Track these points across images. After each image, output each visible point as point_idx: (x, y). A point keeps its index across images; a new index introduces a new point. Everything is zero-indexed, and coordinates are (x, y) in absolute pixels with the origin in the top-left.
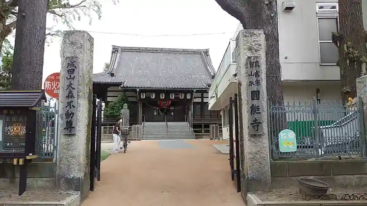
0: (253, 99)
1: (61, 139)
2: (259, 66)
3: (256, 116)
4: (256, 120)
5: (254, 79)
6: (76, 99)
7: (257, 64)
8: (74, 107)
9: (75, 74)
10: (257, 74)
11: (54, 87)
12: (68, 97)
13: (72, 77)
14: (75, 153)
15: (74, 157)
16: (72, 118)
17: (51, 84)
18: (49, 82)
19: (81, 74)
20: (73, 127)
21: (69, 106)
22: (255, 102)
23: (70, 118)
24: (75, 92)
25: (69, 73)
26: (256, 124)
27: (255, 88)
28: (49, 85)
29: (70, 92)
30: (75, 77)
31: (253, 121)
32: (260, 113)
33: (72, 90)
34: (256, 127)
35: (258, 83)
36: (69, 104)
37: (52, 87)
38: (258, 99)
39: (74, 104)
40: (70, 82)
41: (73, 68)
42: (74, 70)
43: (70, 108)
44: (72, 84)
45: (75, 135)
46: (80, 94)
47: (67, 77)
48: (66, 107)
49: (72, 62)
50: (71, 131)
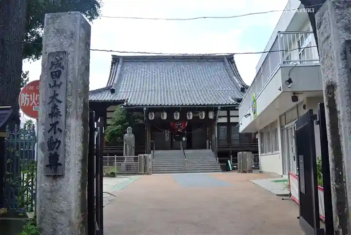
1: (42, 183)
6: (63, 118)
8: (61, 131)
9: (62, 79)
11: (34, 101)
12: (51, 115)
13: (58, 83)
14: (63, 206)
15: (62, 212)
16: (57, 148)
17: (29, 97)
18: (27, 95)
19: (70, 78)
20: (60, 164)
21: (53, 131)
23: (55, 150)
24: (61, 108)
25: (53, 78)
28: (26, 99)
29: (55, 107)
30: (61, 83)
33: (57, 104)
36: (53, 125)
37: (31, 102)
39: (61, 126)
40: (55, 91)
41: (60, 69)
42: (60, 72)
43: (55, 133)
44: (57, 95)
45: (62, 176)
46: (70, 110)
47: (50, 85)
48: (49, 132)
49: (58, 61)
50: (56, 170)
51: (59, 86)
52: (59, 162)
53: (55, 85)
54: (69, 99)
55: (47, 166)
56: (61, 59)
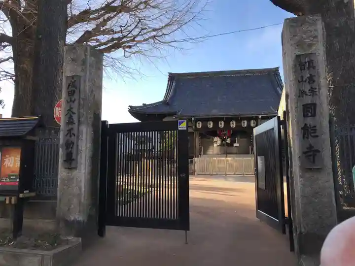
0: (305, 116)
1: (61, 174)
2: (314, 68)
3: (311, 140)
4: (311, 147)
5: (307, 87)
6: (76, 125)
7: (311, 65)
8: (74, 135)
9: (76, 96)
10: (311, 80)
12: (68, 123)
13: (73, 99)
14: (75, 191)
16: (72, 148)
19: (82, 95)
20: (73, 160)
21: (69, 135)
22: (310, 121)
23: (70, 149)
24: (75, 118)
25: (69, 96)
26: (311, 153)
27: (308, 100)
29: (71, 117)
30: (75, 100)
31: (307, 148)
32: (317, 136)
33: (72, 115)
34: (312, 157)
35: (313, 91)
36: (69, 131)
38: (314, 115)
39: (75, 131)
40: (70, 106)
41: (74, 89)
42: (74, 91)
43: (71, 136)
44: (72, 108)
45: (75, 168)
46: (82, 119)
47: (67, 101)
48: (66, 135)
49: (73, 83)
50: (70, 164)
51: (74, 102)
52: (72, 158)
53: (71, 101)
54: (82, 111)
55: (65, 161)
56: (75, 81)
